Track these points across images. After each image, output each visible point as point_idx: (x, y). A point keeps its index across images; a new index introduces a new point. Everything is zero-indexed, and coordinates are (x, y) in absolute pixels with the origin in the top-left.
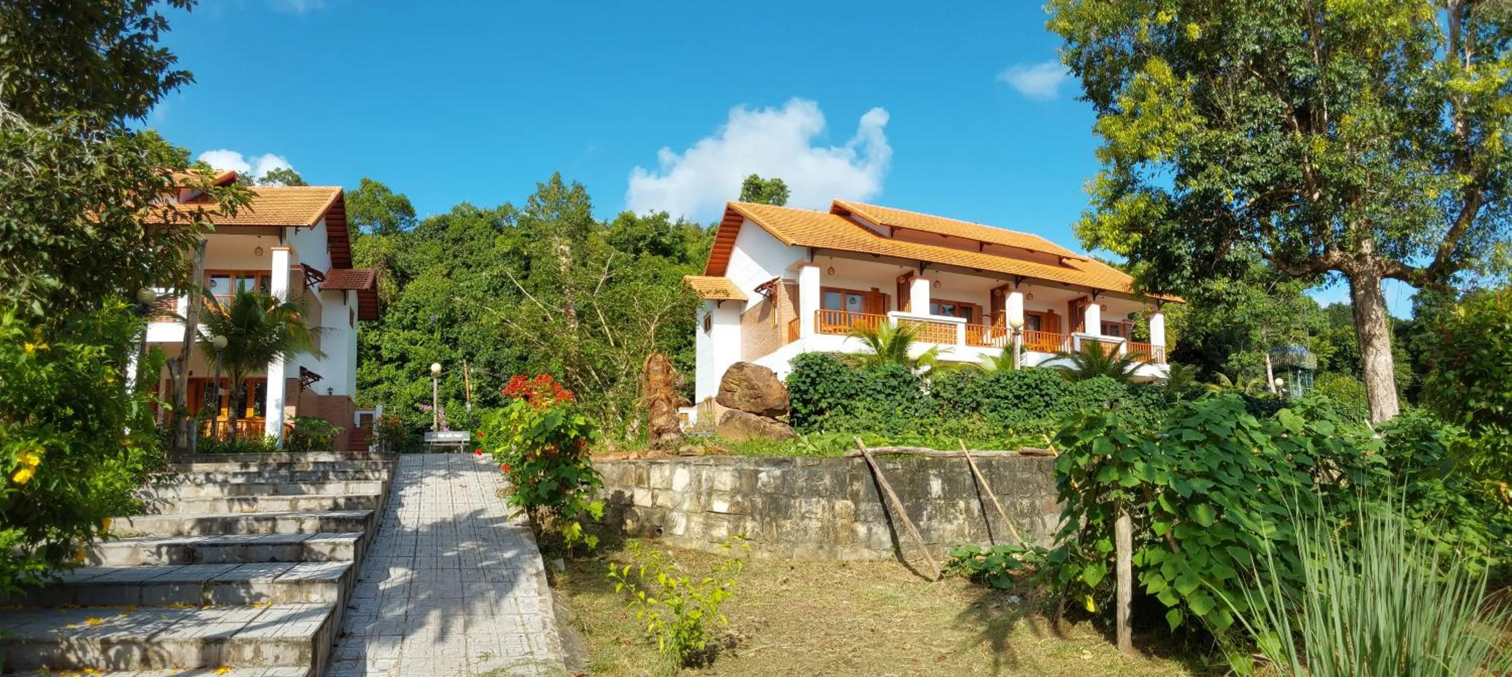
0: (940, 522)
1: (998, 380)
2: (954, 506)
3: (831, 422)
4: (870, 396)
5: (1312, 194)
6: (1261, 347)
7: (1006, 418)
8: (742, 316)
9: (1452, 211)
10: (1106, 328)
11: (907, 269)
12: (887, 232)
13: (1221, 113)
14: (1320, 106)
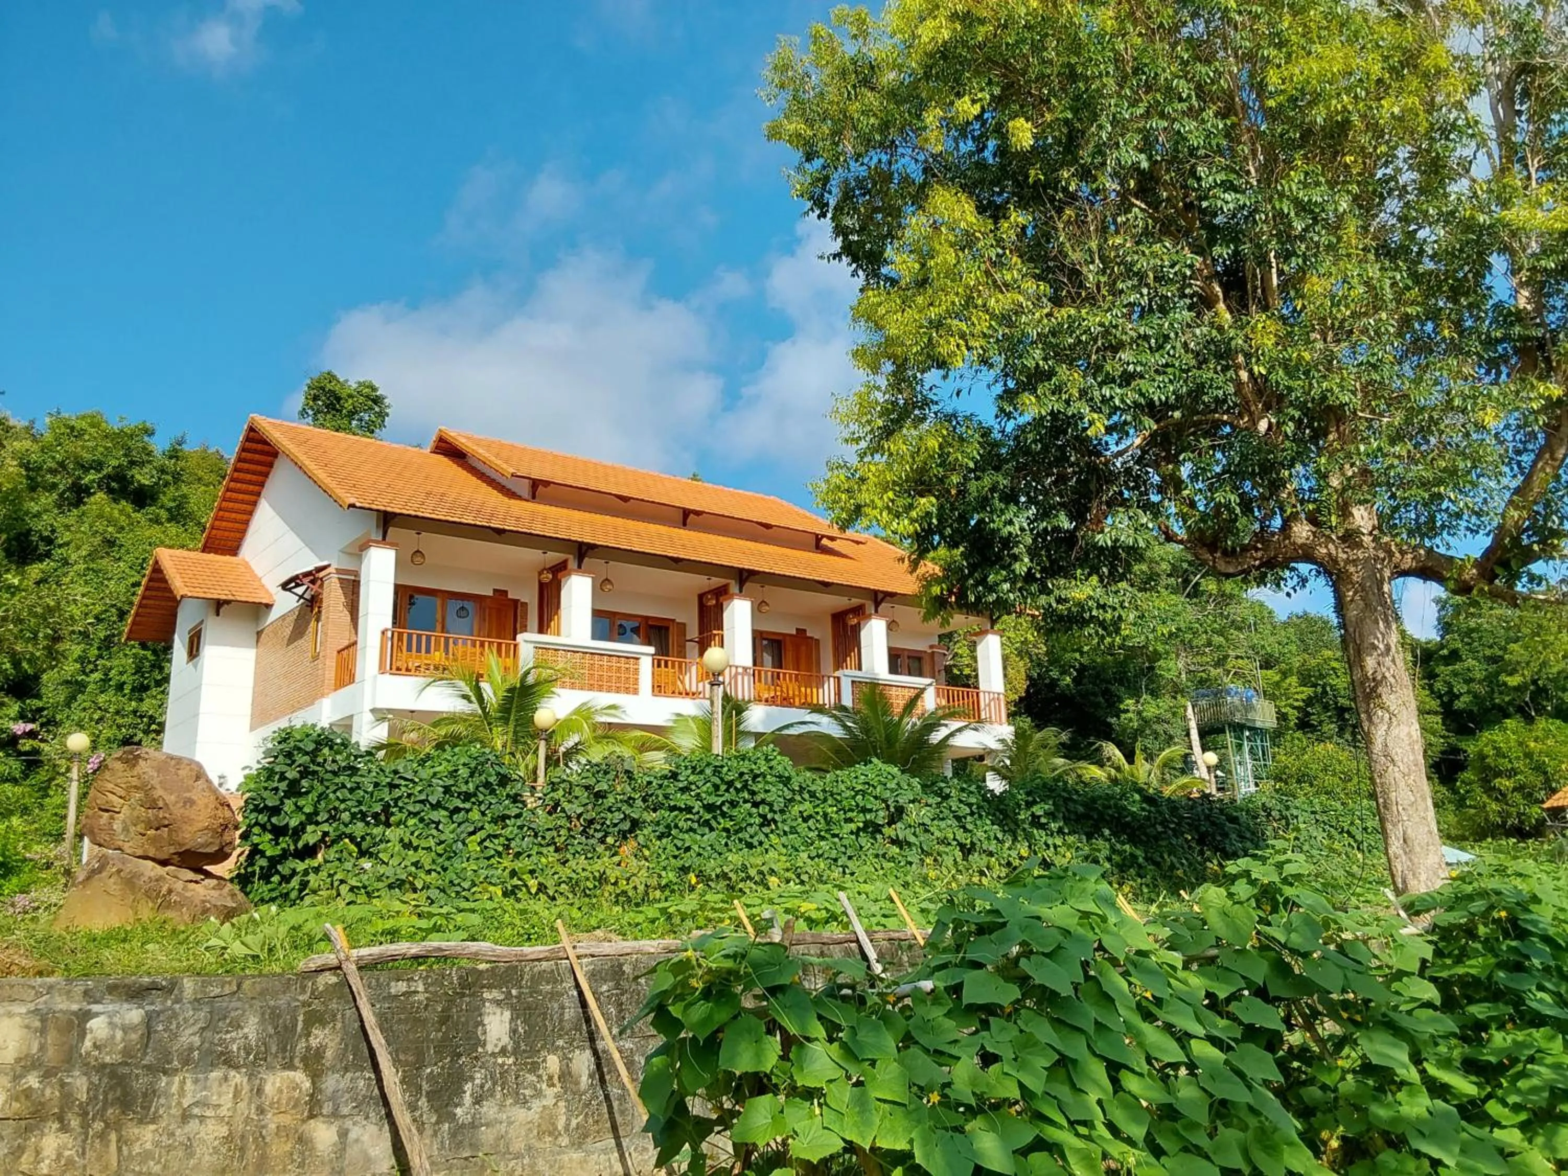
0: (502, 1106)
1: (674, 776)
2: (534, 1068)
3: (323, 874)
4: (415, 814)
5: (1255, 423)
6: (1177, 690)
7: (688, 849)
8: (259, 634)
9: (1518, 452)
10: (896, 660)
11: (554, 557)
12: (524, 488)
13: (1075, 274)
14: (1263, 261)
